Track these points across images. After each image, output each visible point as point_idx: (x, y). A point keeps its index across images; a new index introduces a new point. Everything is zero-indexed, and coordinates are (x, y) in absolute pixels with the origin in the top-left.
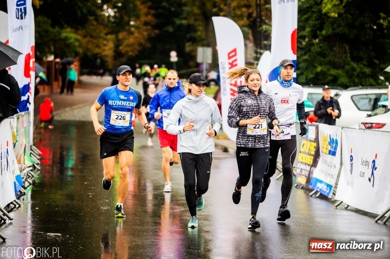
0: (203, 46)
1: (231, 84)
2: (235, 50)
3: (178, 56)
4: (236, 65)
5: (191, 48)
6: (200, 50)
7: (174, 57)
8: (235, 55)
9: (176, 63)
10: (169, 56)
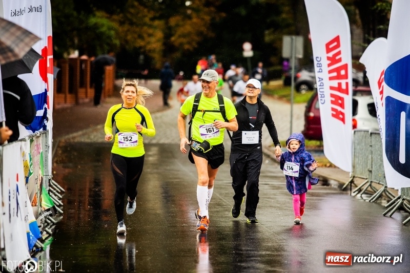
0: (290, 34)
1: (332, 88)
2: (337, 39)
3: (253, 49)
4: (340, 60)
5: (272, 37)
6: (287, 40)
7: (248, 50)
8: (338, 46)
9: (251, 58)
10: (242, 50)
